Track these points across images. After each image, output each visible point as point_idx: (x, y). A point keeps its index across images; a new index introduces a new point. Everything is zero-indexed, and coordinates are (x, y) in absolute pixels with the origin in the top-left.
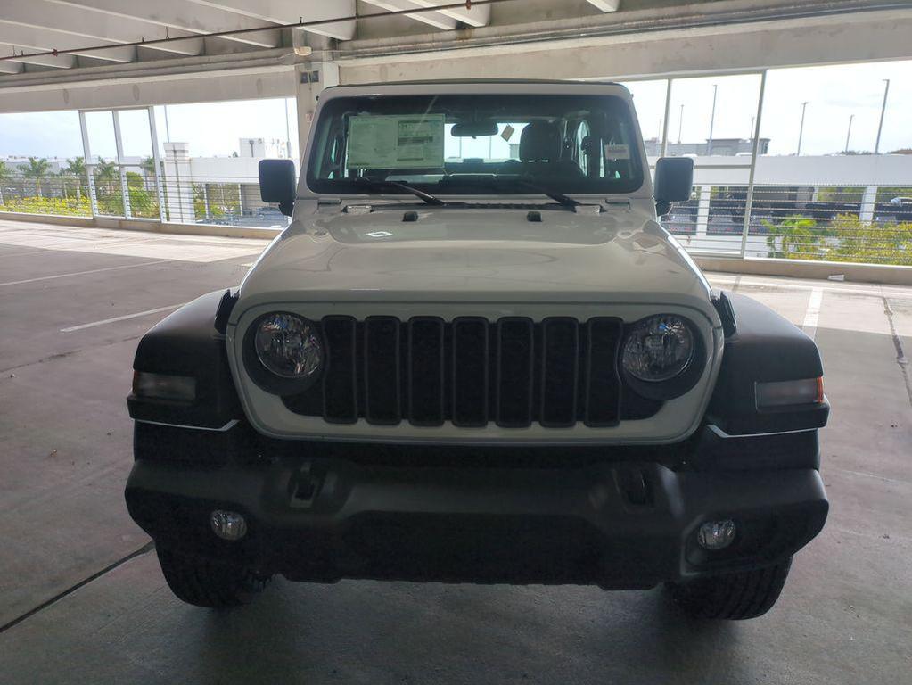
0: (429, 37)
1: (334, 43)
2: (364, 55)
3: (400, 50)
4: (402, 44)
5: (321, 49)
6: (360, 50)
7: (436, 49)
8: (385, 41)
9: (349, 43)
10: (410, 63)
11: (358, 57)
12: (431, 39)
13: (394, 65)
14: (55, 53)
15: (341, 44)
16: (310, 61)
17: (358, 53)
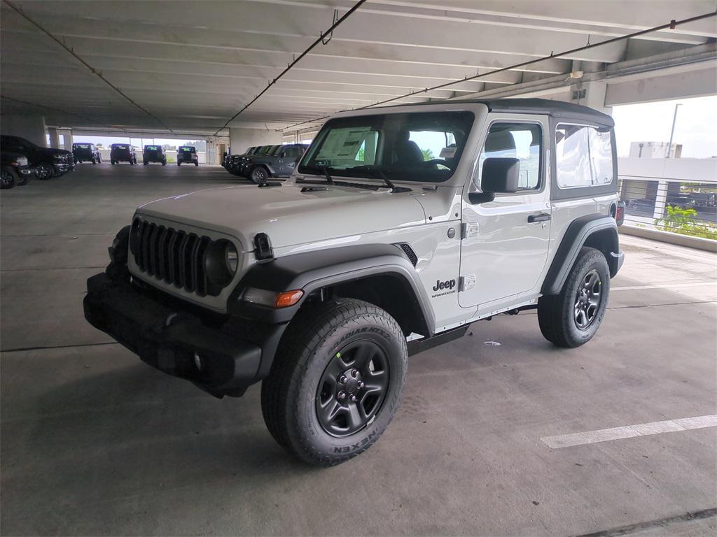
0: (682, 52)
1: (603, 66)
2: (624, 74)
3: (654, 66)
4: (657, 61)
5: (591, 72)
6: (622, 70)
7: (684, 63)
8: (643, 60)
9: (614, 65)
10: (664, 77)
11: (620, 76)
12: (683, 54)
13: (650, 79)
14: (426, 90)
15: (610, 66)
16: (581, 82)
17: (620, 72)
